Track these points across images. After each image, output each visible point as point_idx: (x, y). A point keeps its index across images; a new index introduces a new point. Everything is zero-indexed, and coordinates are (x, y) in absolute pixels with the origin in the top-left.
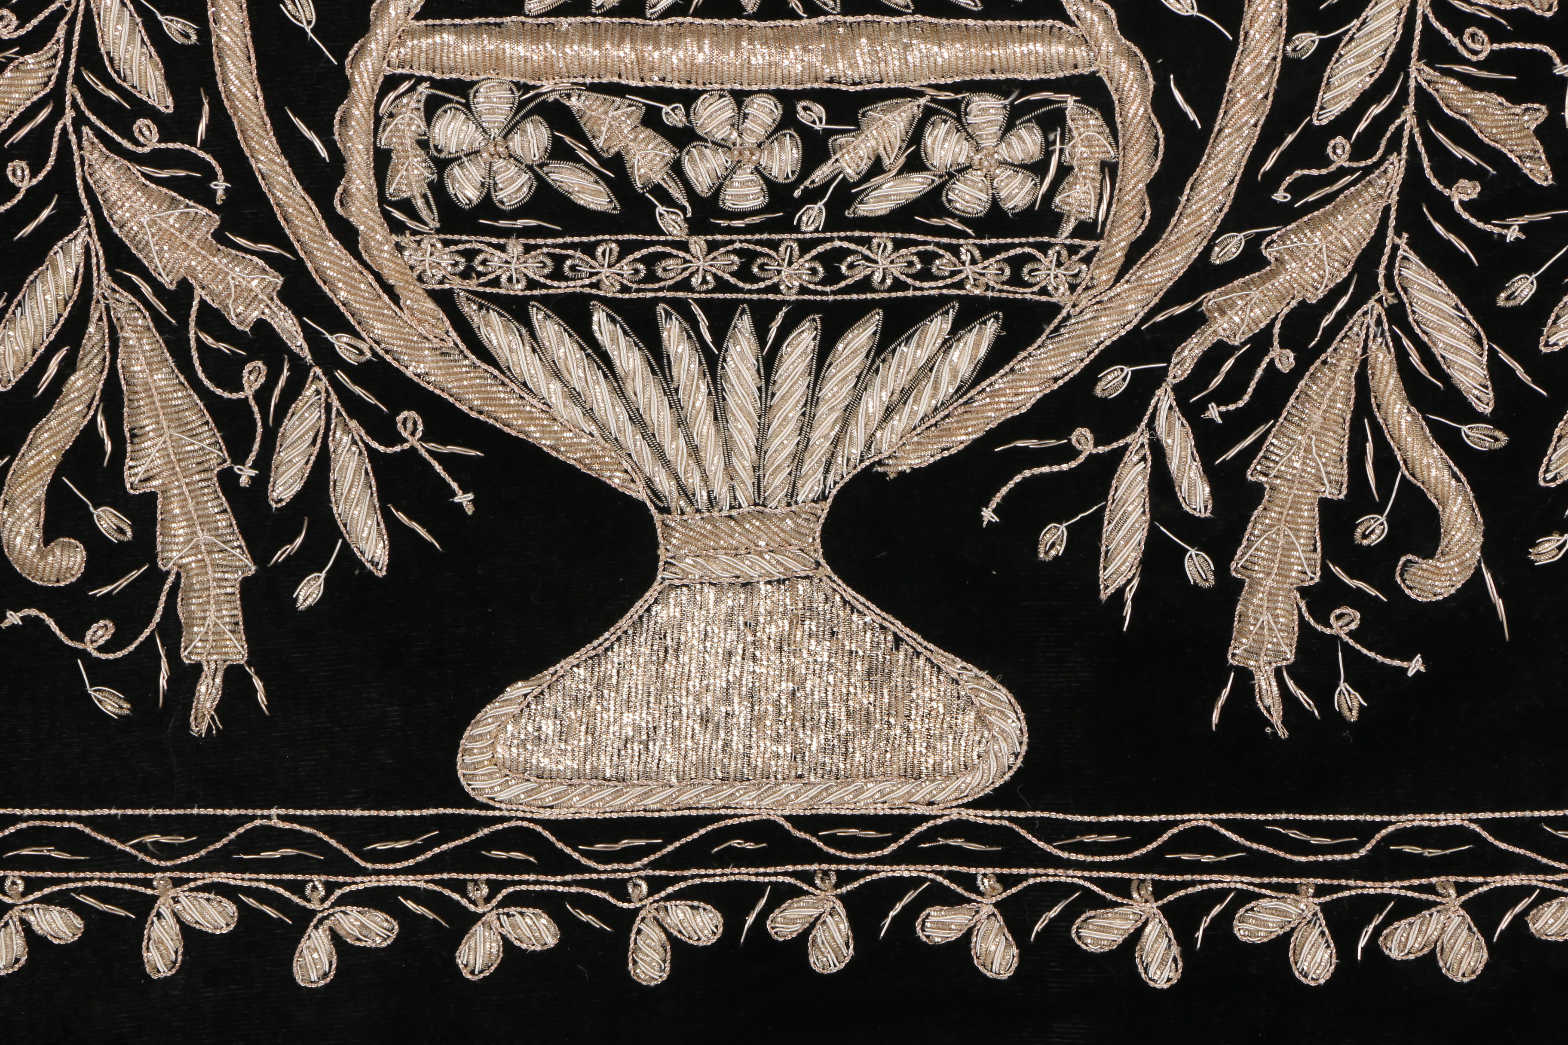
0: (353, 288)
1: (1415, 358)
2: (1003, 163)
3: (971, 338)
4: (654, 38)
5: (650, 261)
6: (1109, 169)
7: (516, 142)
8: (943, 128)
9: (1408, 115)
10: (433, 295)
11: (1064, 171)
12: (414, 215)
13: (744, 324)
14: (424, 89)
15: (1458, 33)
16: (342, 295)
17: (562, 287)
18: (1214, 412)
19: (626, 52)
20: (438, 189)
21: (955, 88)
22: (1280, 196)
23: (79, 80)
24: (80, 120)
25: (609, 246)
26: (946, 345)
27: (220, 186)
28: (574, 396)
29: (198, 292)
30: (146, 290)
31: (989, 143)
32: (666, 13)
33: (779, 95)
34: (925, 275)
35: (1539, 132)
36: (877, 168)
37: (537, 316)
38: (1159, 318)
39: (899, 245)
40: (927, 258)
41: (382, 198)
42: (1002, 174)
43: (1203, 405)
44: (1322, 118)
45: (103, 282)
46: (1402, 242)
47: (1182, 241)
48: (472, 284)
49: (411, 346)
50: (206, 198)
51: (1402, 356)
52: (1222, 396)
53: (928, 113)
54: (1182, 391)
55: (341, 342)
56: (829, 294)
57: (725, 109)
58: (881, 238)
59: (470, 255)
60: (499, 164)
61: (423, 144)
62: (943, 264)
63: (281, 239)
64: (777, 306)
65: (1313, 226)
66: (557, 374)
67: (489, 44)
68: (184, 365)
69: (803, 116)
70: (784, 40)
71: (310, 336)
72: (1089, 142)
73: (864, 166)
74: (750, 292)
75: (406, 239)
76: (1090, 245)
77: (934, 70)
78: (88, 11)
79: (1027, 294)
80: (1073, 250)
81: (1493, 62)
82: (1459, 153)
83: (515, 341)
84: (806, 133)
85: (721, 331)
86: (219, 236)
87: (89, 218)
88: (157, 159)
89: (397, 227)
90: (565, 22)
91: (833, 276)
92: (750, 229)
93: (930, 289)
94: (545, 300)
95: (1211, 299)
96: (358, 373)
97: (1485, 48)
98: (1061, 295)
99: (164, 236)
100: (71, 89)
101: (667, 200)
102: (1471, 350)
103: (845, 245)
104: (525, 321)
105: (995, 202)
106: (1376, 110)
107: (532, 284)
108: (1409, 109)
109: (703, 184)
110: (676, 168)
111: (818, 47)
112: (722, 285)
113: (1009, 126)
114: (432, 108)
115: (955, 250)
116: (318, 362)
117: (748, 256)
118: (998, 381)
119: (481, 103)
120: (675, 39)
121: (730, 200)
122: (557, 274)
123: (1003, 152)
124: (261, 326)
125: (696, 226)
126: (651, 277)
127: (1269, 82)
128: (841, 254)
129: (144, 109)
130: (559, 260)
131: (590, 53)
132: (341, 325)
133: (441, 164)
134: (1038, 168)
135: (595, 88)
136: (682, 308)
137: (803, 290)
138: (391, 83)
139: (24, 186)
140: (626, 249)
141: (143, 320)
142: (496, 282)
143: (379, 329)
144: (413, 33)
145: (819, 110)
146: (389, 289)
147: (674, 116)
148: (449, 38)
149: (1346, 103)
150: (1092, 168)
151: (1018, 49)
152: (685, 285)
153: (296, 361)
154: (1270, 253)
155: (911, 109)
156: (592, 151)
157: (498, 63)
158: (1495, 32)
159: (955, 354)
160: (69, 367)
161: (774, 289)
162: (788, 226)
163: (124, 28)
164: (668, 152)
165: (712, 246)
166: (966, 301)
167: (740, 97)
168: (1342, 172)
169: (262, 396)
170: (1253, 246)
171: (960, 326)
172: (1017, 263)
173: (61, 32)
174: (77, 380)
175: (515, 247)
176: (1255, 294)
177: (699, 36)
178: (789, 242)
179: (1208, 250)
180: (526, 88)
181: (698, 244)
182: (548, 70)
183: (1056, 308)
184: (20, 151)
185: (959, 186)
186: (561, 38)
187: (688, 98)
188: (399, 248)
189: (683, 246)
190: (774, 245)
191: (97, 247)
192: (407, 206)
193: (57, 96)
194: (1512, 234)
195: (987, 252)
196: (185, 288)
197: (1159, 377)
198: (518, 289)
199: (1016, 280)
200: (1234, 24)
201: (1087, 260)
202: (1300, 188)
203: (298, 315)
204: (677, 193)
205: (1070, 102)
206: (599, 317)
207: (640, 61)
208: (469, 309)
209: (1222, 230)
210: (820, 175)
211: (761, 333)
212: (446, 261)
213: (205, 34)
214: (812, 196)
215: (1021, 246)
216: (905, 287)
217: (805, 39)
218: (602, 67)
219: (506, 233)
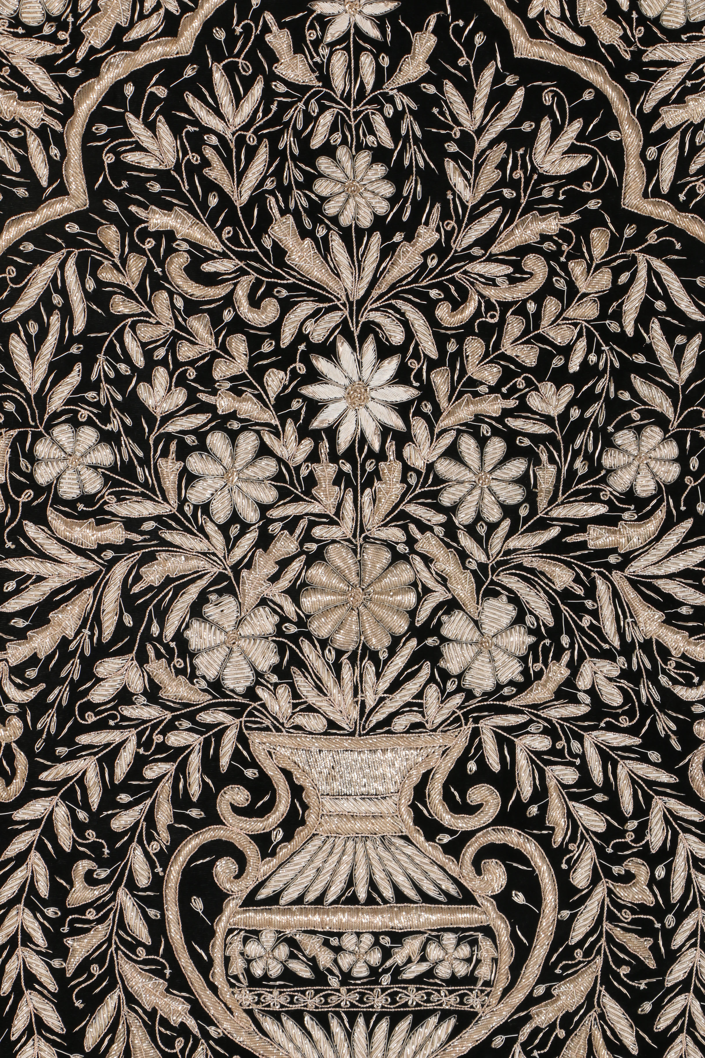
0: (216, 1010)
1: (609, 1033)
2: (456, 959)
3: (445, 1025)
4: (327, 912)
5: (326, 996)
6: (495, 961)
7: (276, 953)
8: (433, 946)
9: (603, 941)
10: (245, 1011)
11: (478, 961)
12: (239, 981)
13: (361, 1021)
14: (242, 933)
15: (620, 911)
16: (212, 1012)
17: (293, 1007)
18: (535, 1053)
19: (317, 918)
20: (248, 971)
21: (438, 930)
22: (558, 971)
23: (117, 934)
24: (117, 948)
25: (310, 991)
26: (436, 1028)
27: (168, 972)
28: (298, 1049)
29: (160, 1012)
30: (140, 1011)
31: (450, 951)
32: (331, 904)
33: (373, 933)
34: (428, 1001)
35: (651, 948)
36: (409, 961)
37: (284, 1018)
38: (515, 1017)
39: (418, 989)
40: (429, 994)
41: (227, 975)
42: (456, 963)
43: (531, 1051)
44: (573, 941)
45: (125, 1009)
46: (603, 989)
47: (523, 988)
48: (260, 1007)
49: (237, 1031)
50: (162, 976)
51: (604, 1032)
52: (539, 1047)
53: (428, 940)
54: (524, 1045)
55: (212, 1030)
56: (392, 1008)
57: (354, 939)
58: (412, 987)
59: (259, 995)
60: (270, 961)
61: (242, 954)
62: (434, 997)
63: (190, 991)
64: (373, 1013)
65: (571, 982)
66: (292, 1041)
67: (266, 916)
68: (154, 1040)
69: (382, 941)
70: (375, 912)
71: (201, 1028)
72: (487, 951)
73: (405, 960)
74: (363, 1008)
75: (236, 990)
76: (489, 989)
77: (430, 924)
78: (121, 908)
79: (466, 1008)
80: (482, 991)
81: (633, 922)
82: (622, 956)
83: (276, 1028)
84: (383, 948)
85: (352, 1022)
86: (167, 990)
87: (120, 985)
88: (145, 962)
89: (232, 986)
90: (294, 908)
91: (394, 1002)
92: (363, 984)
93: (430, 1006)
94: (287, 1012)
95: (533, 1010)
96: (217, 1041)
97: (630, 917)
98: (478, 1008)
99: (147, 991)
100: (114, 938)
101: (332, 973)
102: (629, 1030)
103: (398, 990)
104: (280, 1020)
105: (453, 974)
106: (591, 939)
107: (282, 1006)
108: (604, 939)
109: (345, 968)
110: (335, 961)
111: (387, 916)
112: (353, 1005)
113: (458, 944)
114: (245, 940)
115: (439, 992)
116: (203, 1037)
117: (362, 994)
118: (455, 1042)
119: (263, 938)
120: (335, 913)
121: (355, 974)
122: (291, 1002)
123: (456, 955)
124: (182, 1024)
125: (343, 983)
126: (326, 1003)
127: (552, 929)
128: (397, 993)
129: (140, 944)
130: (292, 997)
131: (303, 918)
132: (211, 1022)
133: (249, 961)
134: (469, 960)
135: (305, 932)
136: (338, 1014)
137: (383, 1007)
138: (230, 931)
139: (97, 974)
140: (317, 992)
141: (139, 1023)
142: (269, 1006)
143: (226, 1025)
144: (238, 913)
145: (388, 939)
146: (229, 1010)
147: (334, 942)
148: (252, 914)
149: (580, 937)
150: (489, 961)
151: (460, 916)
152: (339, 1006)
153: (195, 1037)
154: (555, 993)
155: (422, 938)
156: (304, 955)
157: (270, 923)
158: (633, 912)
159: (439, 1032)
160: (112, 1042)
161: (372, 1007)
162: (377, 982)
163: (134, 914)
164: (332, 956)
165: (349, 991)
166: (443, 1011)
167: (358, 934)
168: (580, 962)
169: (182, 1051)
170: (548, 990)
171: (441, 1020)
172: (462, 996)
173: (111, 916)
174: (115, 1047)
175: (276, 992)
176: (550, 1008)
177: (343, 911)
178: (378, 989)
179: (532, 991)
180: (280, 932)
181: (343, 990)
182: (288, 925)
183: (476, 1014)
184: (95, 961)
185: (440, 967)
186: (293, 913)
187: (339, 935)
188: (233, 993)
189: (338, 991)
190: (372, 990)
191: (123, 996)
192: (236, 977)
193: (109, 940)
194: (642, 987)
195: (451, 992)
196: (155, 1010)
197: (515, 1040)
198: (277, 1008)
199: (462, 1003)
200: (539, 907)
201: (488, 995)
202: (565, 968)
203: (196, 1020)
204: (336, 971)
205: (480, 936)
206: (307, 1018)
207: (322, 921)
208: (259, 1016)
209: (537, 984)
210: (388, 964)
211: (367, 1023)
212: (251, 998)
213: (163, 915)
214: (386, 971)
215: (463, 989)
216: (420, 1005)
217: (382, 912)
218: (308, 924)
219: (273, 987)
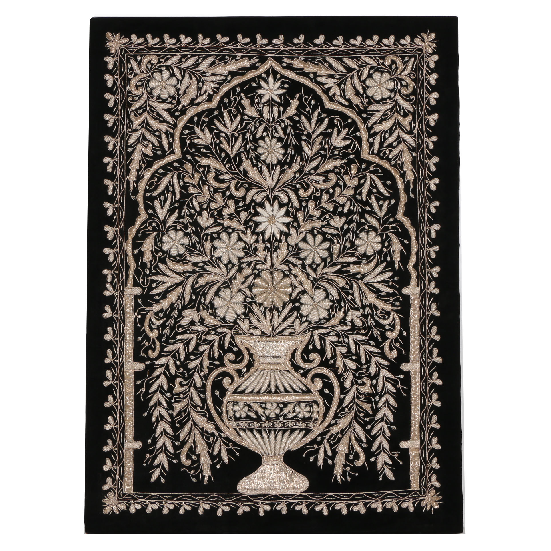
0: (224, 428)
1: (356, 436)
2: (305, 411)
4: (261, 396)
5: (261, 424)
6: (318, 412)
7: (244, 409)
8: (297, 407)
10: (234, 428)
11: (313, 412)
12: (231, 419)
13: (273, 432)
14: (233, 403)
15: (360, 395)
16: (222, 429)
18: (332, 443)
19: (258, 398)
20: (234, 415)
21: (299, 402)
22: (339, 415)
23: (190, 403)
24: (190, 407)
25: (255, 422)
26: (298, 434)
27: (207, 415)
28: (251, 441)
29: (205, 429)
30: (198, 428)
31: (303, 409)
32: (262, 393)
33: (277, 403)
34: (295, 425)
35: (371, 407)
36: (289, 412)
37: (247, 431)
38: (325, 431)
39: (292, 422)
40: (296, 423)
41: (227, 417)
42: (305, 413)
43: (330, 442)
44: (344, 405)
45: (193, 427)
46: (354, 421)
47: (327, 421)
48: (239, 427)
49: (231, 435)
50: (206, 417)
51: (355, 435)
52: (333, 440)
53: (295, 405)
54: (328, 440)
55: (222, 435)
56: (283, 428)
57: (270, 405)
58: (290, 421)
59: (238, 423)
60: (242, 412)
61: (232, 410)
62: (297, 424)
63: (215, 422)
64: (277, 429)
65: (343, 419)
66: (249, 438)
67: (241, 397)
68: (203, 438)
69: (280, 406)
70: (278, 396)
71: (219, 434)
72: (316, 409)
73: (288, 412)
74: (274, 428)
75: (230, 422)
76: (316, 421)
77: (296, 400)
78: (192, 394)
79: (308, 428)
80: (314, 422)
81: (365, 399)
82: (361, 410)
83: (244, 434)
84: (280, 408)
85: (270, 432)
86: (207, 421)
87: (191, 419)
88: (200, 412)
89: (229, 420)
90: (250, 394)
91: (284, 426)
92: (273, 420)
93: (296, 427)
94: (248, 429)
95: (331, 428)
96: (224, 438)
97: (364, 397)
98: (312, 428)
99: (201, 422)
100: (190, 404)
101: (263, 416)
102: (363, 434)
104: (245, 432)
105: (304, 416)
106: (351, 405)
107: (246, 427)
108: (355, 404)
109: (267, 414)
110: (264, 412)
111: (282, 397)
112: (270, 427)
113: (306, 407)
114: (233, 405)
115: (299, 422)
116: (220, 437)
117: (273, 423)
118: (305, 439)
119: (240, 404)
120: (264, 396)
121: (271, 416)
122: (249, 426)
123: (305, 410)
124: (213, 433)
125: (267, 419)
126: (261, 426)
127: (338, 401)
128: (285, 423)
129: (198, 406)
130: (249, 424)
131: (253, 398)
132: (222, 432)
133: (235, 412)
134: (309, 412)
135: (254, 402)
136: (265, 430)
137: (280, 427)
138: (229, 402)
139: (184, 416)
140: (258, 422)
141: (198, 432)
142: (242, 427)
143: (227, 433)
144: (231, 396)
145: (282, 405)
146: (228, 428)
147: (264, 406)
148: (236, 397)
149: (347, 404)
150: (316, 412)
151: (306, 397)
152: (265, 427)
153: (217, 437)
154: (338, 422)
155: (294, 404)
156: (253, 410)
157: (242, 399)
158: (365, 395)
159: (299, 436)
160: (189, 438)
161: (276, 427)
162: (278, 419)
163: (196, 396)
164: (263, 410)
166: (300, 429)
167: (272, 403)
168: (347, 412)
169: (213, 441)
170: (336, 421)
171: (300, 432)
172: (307, 424)
173: (188, 397)
174: (190, 439)
175: (244, 422)
176: (336, 428)
177: (267, 396)
178: (278, 421)
179: (331, 422)
180: (245, 403)
181: (267, 422)
182: (248, 400)
183: (312, 430)
184: (183, 411)
185: (299, 414)
186: (250, 396)
187: (265, 404)
188: (230, 423)
189: (265, 422)
190: (276, 422)
191: (192, 423)
192: (230, 417)
193: (188, 405)
194: (368, 420)
195: (303, 423)
196: (203, 428)
197: (325, 438)
198: (244, 428)
199: (307, 426)
200: (333, 394)
201: (316, 423)
202: (342, 414)
203: (217, 431)
204: (264, 416)
205: (313, 404)
206: (254, 431)
207: (260, 399)
208: (238, 430)
209: (332, 420)
210: (282, 413)
211: (275, 433)
212: (235, 424)
213: (206, 396)
214: (281, 416)
215: (307, 422)
216: (293, 427)
217: (280, 396)
218: (255, 400)
